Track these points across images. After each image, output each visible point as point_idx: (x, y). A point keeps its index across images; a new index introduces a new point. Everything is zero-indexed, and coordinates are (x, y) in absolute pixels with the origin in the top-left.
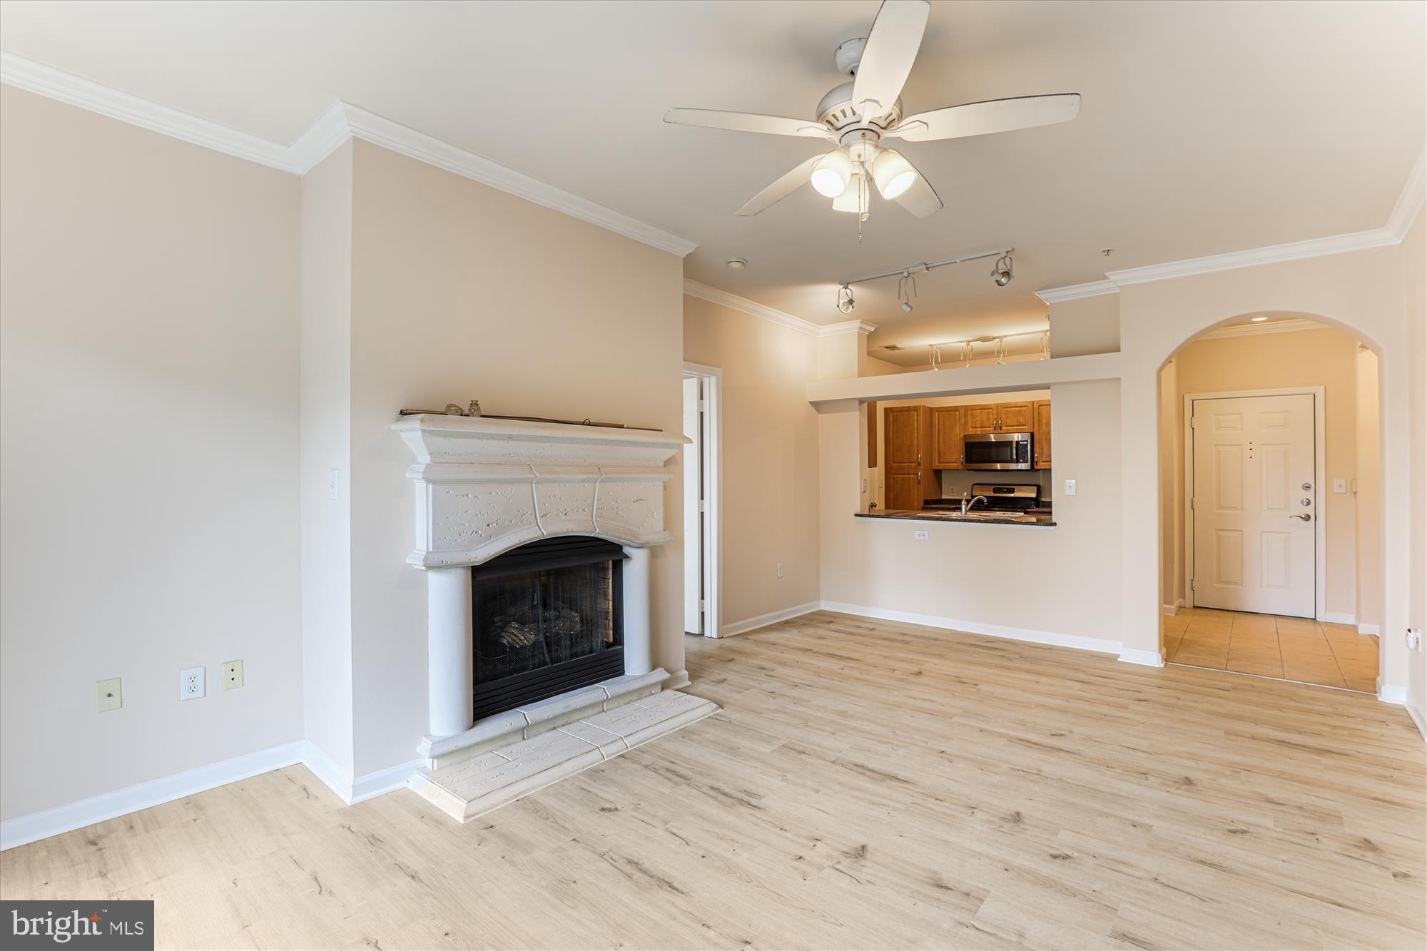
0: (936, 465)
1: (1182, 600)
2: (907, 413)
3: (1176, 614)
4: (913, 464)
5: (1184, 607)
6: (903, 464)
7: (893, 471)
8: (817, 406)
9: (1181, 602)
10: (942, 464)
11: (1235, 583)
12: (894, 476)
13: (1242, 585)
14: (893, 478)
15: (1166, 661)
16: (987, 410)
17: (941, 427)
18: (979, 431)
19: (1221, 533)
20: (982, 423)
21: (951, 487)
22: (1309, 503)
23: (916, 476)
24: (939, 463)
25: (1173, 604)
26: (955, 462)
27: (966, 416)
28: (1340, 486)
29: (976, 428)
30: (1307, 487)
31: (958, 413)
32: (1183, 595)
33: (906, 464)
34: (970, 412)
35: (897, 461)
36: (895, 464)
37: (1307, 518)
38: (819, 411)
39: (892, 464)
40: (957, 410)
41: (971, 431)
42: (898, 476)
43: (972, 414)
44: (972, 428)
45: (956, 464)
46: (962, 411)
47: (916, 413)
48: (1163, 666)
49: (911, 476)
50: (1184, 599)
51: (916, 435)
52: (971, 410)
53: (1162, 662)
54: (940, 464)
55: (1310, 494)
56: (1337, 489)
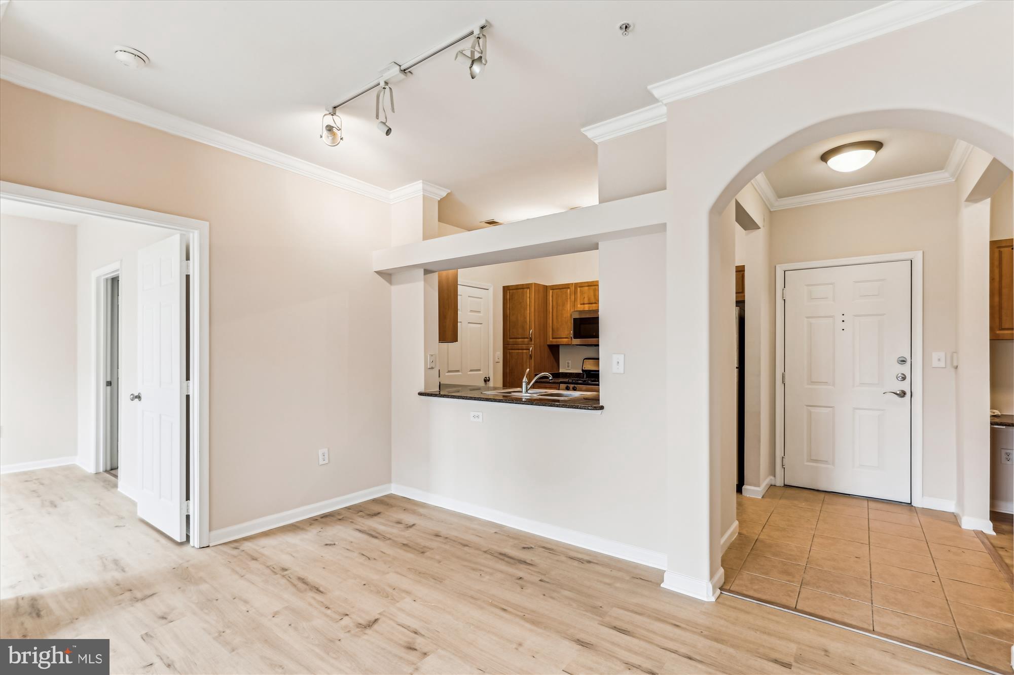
0: (551, 341)
1: (772, 478)
2: (522, 290)
3: (763, 497)
4: (526, 340)
5: (775, 486)
6: (517, 340)
7: (510, 347)
8: (387, 275)
9: (771, 479)
10: (555, 340)
11: (826, 462)
12: (511, 351)
13: (833, 464)
14: (509, 353)
15: (721, 589)
16: (594, 287)
17: (555, 304)
18: (586, 307)
19: (813, 410)
20: (589, 299)
21: (567, 361)
22: (904, 378)
23: (528, 351)
24: (553, 338)
25: (759, 486)
26: (566, 338)
27: (575, 292)
28: (939, 360)
29: (584, 304)
30: (903, 361)
31: (569, 290)
32: (773, 473)
33: (520, 340)
34: (579, 289)
35: (513, 337)
36: (511, 340)
37: (903, 394)
38: (390, 282)
39: (508, 340)
40: (569, 288)
41: (580, 307)
42: (513, 351)
43: (581, 291)
44: (581, 304)
45: (567, 340)
46: (573, 288)
47: (528, 291)
48: (713, 599)
49: (525, 351)
50: (775, 476)
51: (528, 311)
52: (580, 287)
53: (714, 593)
54: (554, 340)
55: (905, 369)
56: (935, 363)
